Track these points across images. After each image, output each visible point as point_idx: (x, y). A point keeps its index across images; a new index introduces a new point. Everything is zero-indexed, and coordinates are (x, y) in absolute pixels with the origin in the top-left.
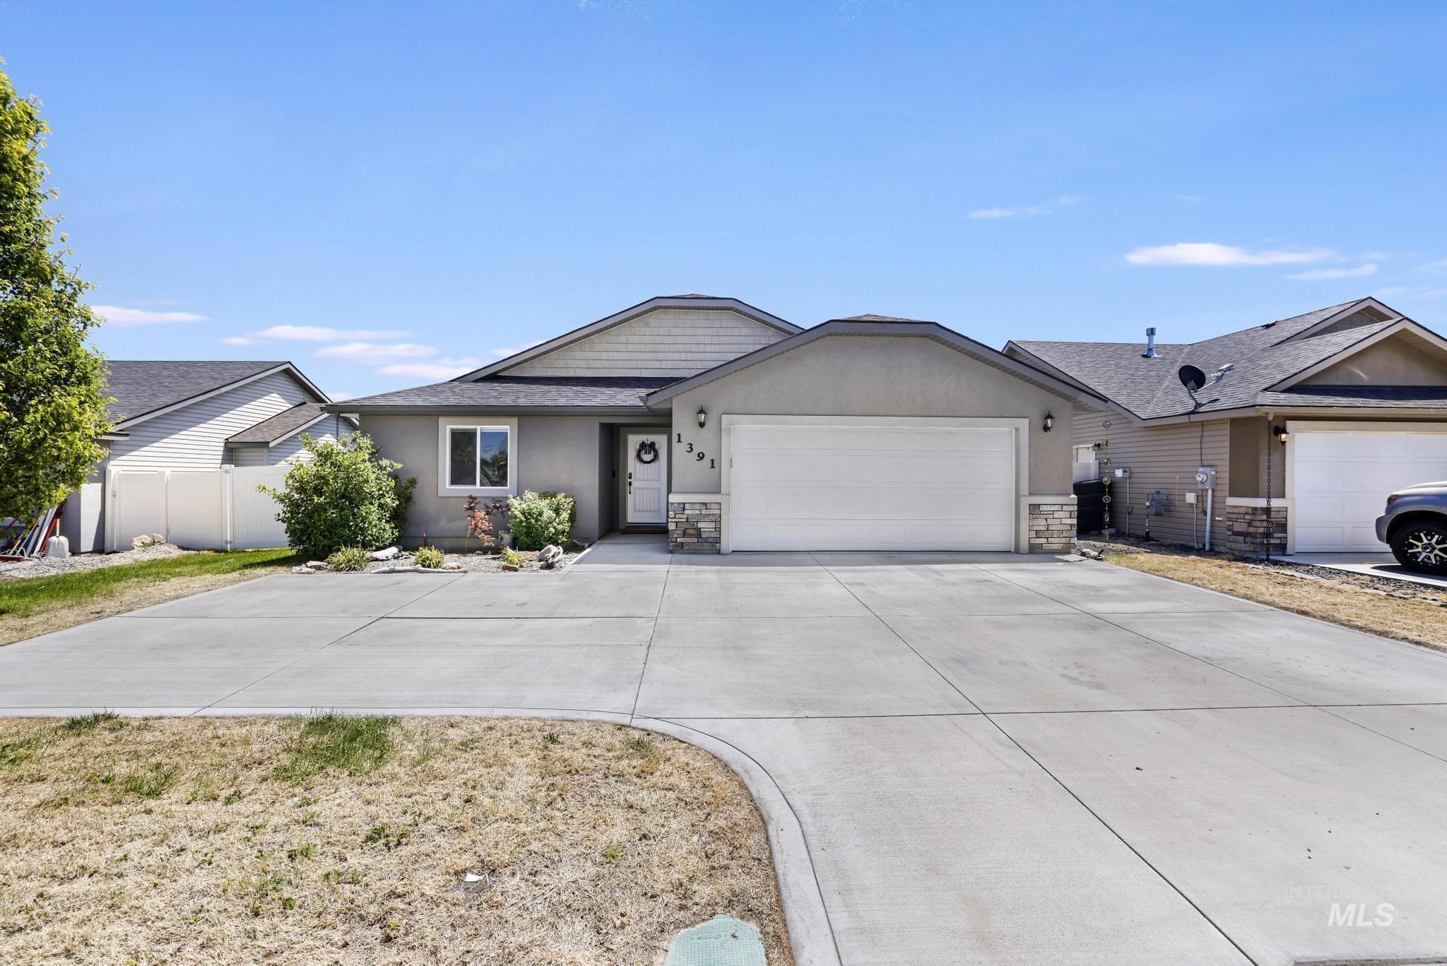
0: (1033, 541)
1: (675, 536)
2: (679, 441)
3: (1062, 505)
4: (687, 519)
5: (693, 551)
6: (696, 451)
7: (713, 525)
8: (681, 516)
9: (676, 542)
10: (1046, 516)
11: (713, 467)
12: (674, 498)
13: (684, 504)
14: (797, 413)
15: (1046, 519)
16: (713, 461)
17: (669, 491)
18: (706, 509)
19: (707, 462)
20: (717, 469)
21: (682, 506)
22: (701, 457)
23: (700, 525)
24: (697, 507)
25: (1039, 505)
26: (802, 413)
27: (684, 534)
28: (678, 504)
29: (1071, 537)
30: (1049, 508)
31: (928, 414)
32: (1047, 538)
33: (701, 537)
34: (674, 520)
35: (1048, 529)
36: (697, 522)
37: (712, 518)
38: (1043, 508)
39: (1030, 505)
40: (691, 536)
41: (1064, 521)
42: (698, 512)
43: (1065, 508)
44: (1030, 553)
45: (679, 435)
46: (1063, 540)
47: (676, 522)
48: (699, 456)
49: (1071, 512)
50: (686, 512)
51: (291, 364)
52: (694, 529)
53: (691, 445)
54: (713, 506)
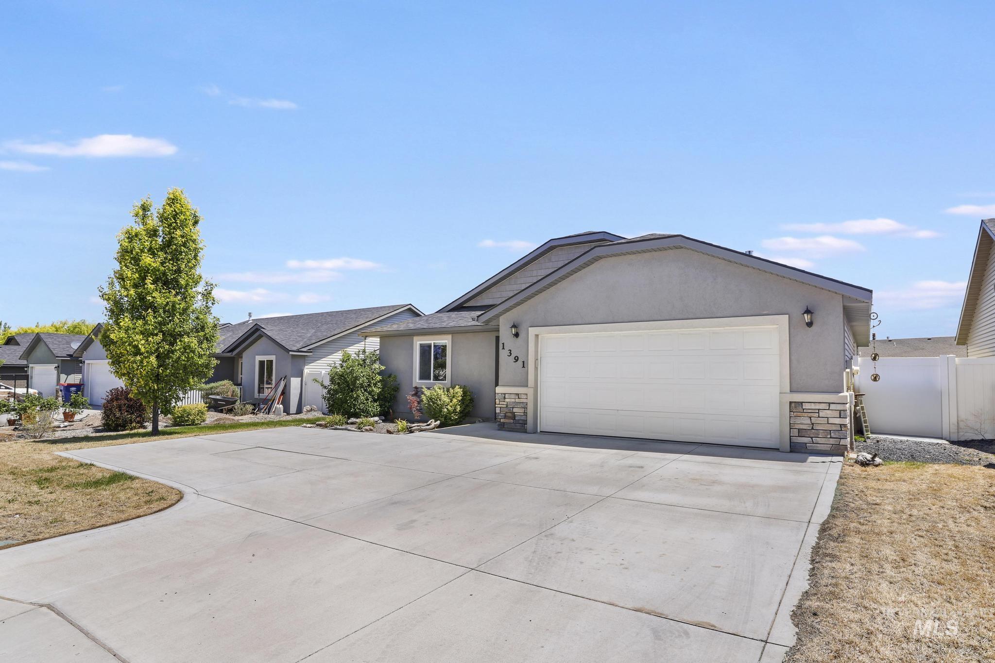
0: (795, 440)
1: (500, 417)
2: (503, 348)
3: (829, 404)
4: (507, 405)
5: (511, 430)
6: (513, 356)
7: (522, 410)
8: (503, 403)
9: (500, 422)
10: (810, 415)
11: (524, 367)
12: (499, 390)
13: (505, 394)
14: (580, 323)
15: (810, 418)
16: (523, 362)
17: (497, 384)
18: (519, 398)
19: (520, 363)
20: (526, 368)
21: (504, 396)
22: (516, 359)
23: (515, 410)
24: (513, 396)
25: (802, 403)
26: (583, 323)
27: (505, 417)
28: (502, 394)
29: (840, 439)
30: (813, 406)
31: (686, 317)
32: (812, 438)
33: (515, 419)
34: (499, 406)
35: (812, 429)
36: (513, 408)
37: (522, 405)
38: (806, 406)
39: (791, 403)
40: (509, 418)
41: (831, 421)
42: (513, 400)
43: (833, 407)
44: (791, 452)
45: (503, 344)
46: (832, 441)
47: (500, 407)
48: (515, 358)
49: (840, 411)
50: (507, 400)
51: (412, 305)
52: (511, 412)
53: (510, 350)
54: (524, 396)
